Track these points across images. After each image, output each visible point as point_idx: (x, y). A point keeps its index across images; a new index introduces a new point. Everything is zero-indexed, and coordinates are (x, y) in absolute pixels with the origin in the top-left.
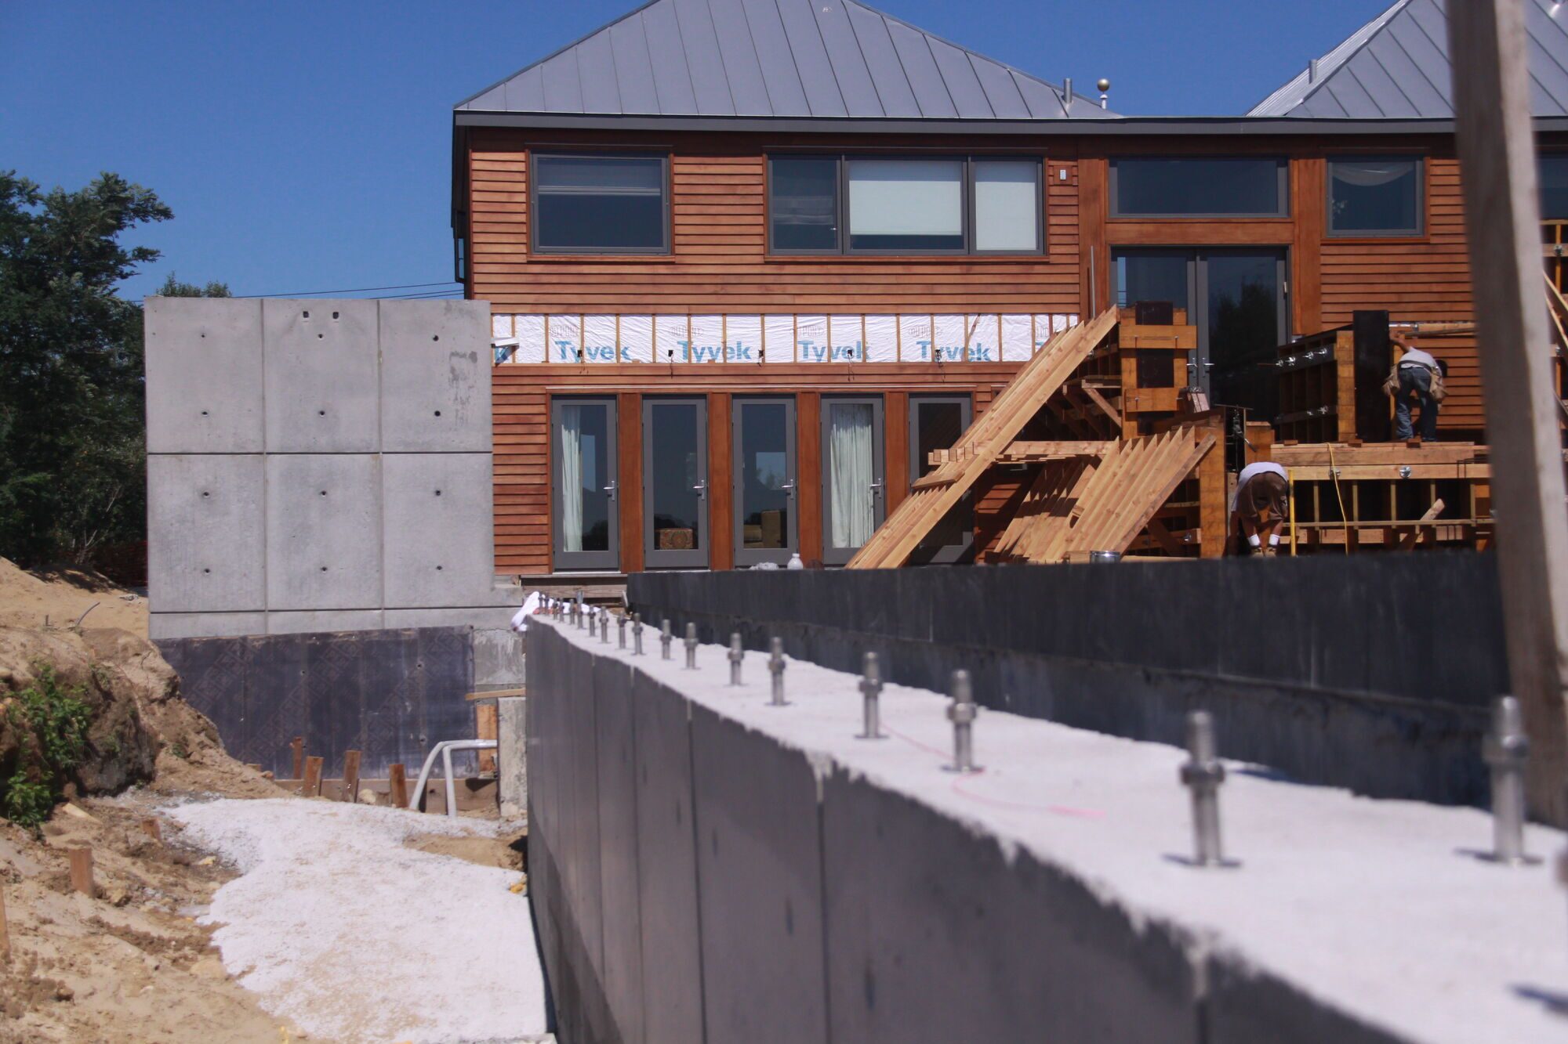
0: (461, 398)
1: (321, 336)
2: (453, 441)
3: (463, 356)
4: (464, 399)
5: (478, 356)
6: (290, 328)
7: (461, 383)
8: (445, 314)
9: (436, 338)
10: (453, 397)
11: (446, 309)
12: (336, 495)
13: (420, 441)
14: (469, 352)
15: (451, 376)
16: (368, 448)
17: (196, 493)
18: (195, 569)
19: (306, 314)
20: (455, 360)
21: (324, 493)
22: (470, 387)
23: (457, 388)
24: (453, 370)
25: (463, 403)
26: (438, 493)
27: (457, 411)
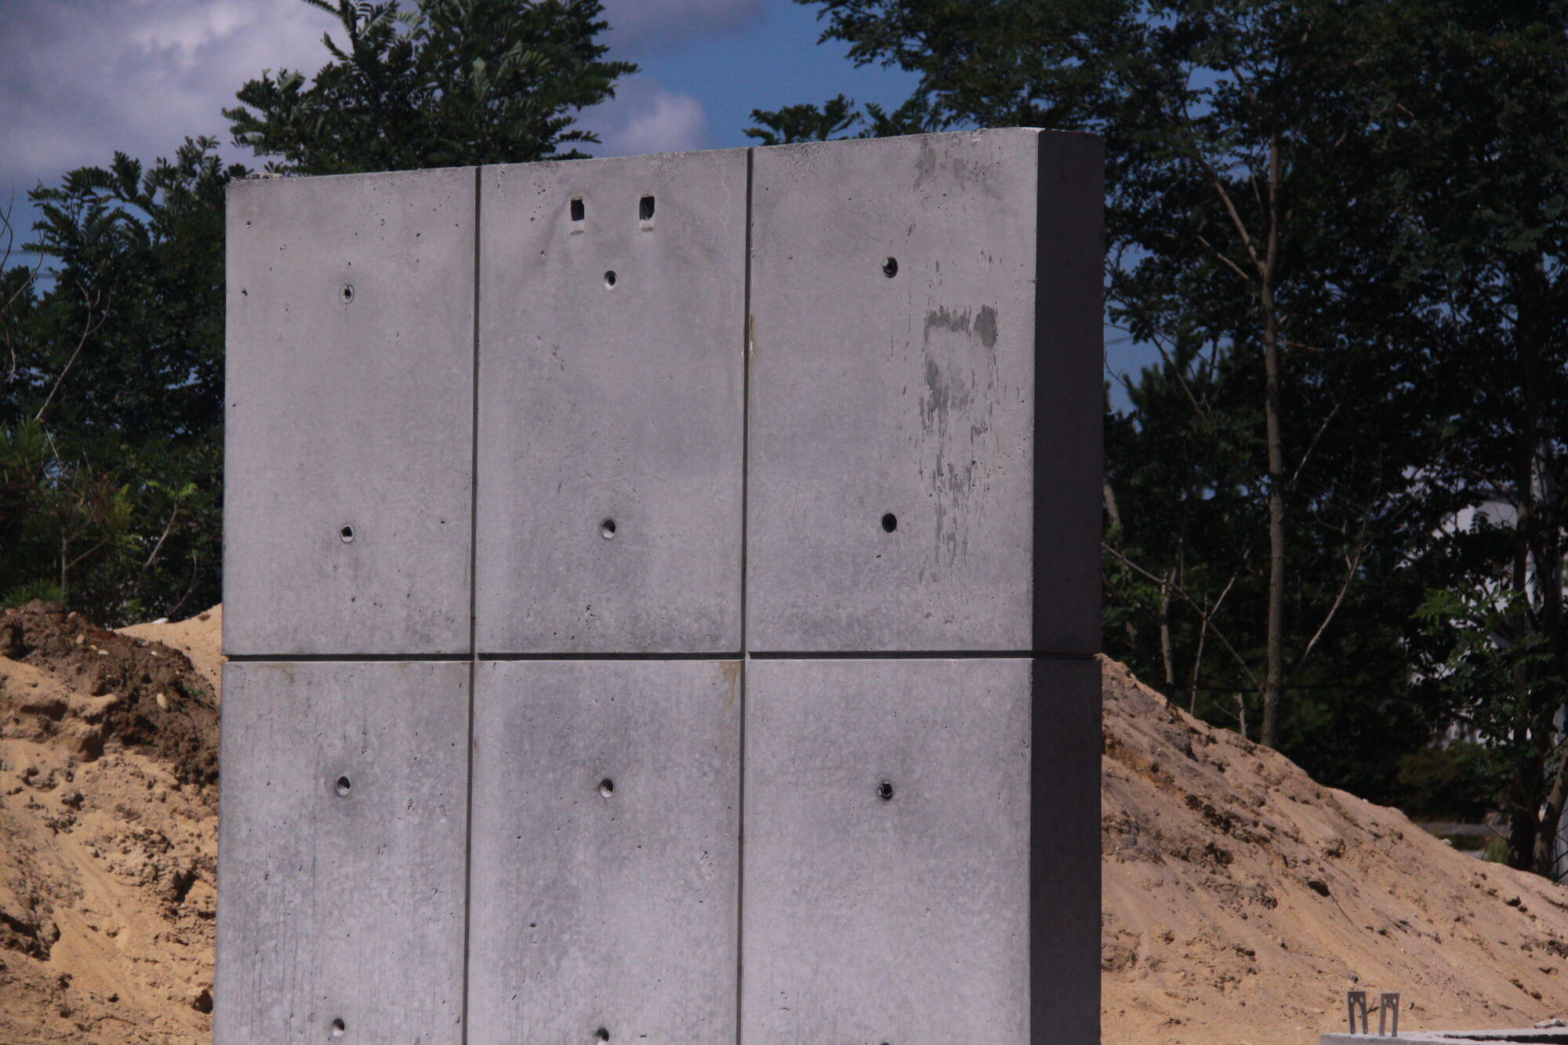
0: (951, 468)
1: (611, 277)
2: (928, 615)
3: (960, 324)
4: (959, 470)
5: (1001, 324)
6: (539, 258)
7: (953, 415)
8: (917, 184)
9: (891, 268)
10: (930, 467)
11: (919, 166)
12: (635, 790)
13: (843, 614)
14: (976, 311)
15: (927, 393)
16: (715, 639)
17: (322, 780)
18: (312, 1018)
19: (578, 210)
20: (938, 335)
21: (609, 785)
22: (976, 431)
23: (942, 433)
24: (932, 373)
25: (956, 487)
26: (887, 791)
27: (940, 512)
